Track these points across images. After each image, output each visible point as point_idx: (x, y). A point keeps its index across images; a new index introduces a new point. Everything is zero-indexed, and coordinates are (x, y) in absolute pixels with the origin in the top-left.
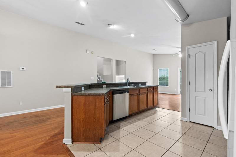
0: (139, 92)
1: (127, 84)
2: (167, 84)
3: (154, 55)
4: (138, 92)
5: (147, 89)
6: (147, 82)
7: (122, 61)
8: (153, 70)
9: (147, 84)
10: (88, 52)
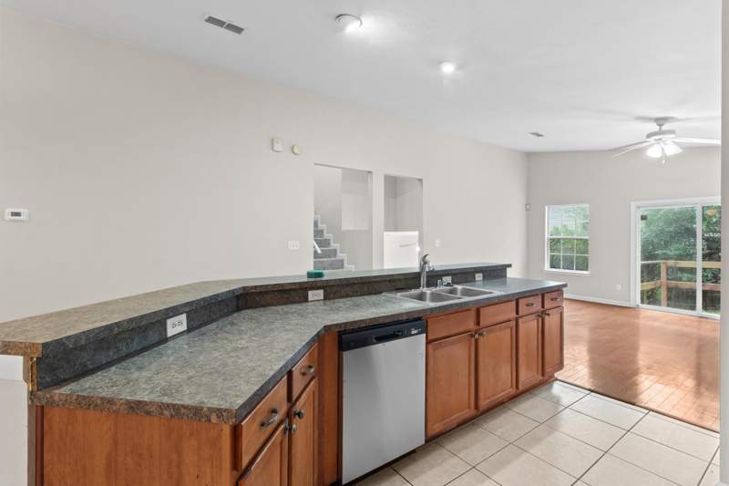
0: (478, 323)
1: (423, 280)
2: (583, 265)
3: (530, 156)
4: (471, 325)
5: (514, 303)
6: (510, 266)
7: (410, 180)
8: (527, 210)
9: (510, 273)
10: (278, 147)
